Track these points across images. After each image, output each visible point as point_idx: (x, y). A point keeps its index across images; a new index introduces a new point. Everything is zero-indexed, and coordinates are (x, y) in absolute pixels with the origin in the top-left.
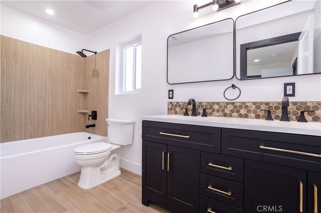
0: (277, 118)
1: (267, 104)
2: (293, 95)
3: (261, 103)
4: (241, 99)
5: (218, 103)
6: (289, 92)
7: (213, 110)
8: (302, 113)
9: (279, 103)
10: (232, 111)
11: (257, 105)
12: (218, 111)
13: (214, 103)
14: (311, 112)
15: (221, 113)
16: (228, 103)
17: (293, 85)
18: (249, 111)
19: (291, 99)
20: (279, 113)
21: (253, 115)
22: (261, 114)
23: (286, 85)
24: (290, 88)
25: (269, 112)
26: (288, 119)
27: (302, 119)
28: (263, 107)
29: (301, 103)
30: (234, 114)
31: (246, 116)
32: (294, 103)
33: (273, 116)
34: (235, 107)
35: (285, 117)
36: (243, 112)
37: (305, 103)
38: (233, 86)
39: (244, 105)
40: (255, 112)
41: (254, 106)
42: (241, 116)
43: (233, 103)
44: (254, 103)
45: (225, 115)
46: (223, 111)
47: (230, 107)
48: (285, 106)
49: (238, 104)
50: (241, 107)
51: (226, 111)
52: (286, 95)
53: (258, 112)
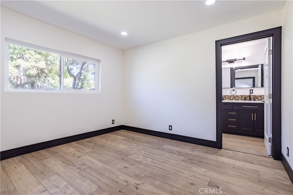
0: (248, 100)
1: (245, 96)
2: (252, 93)
3: (243, 96)
4: (236, 94)
5: (228, 96)
6: (251, 92)
7: (226, 98)
8: (255, 98)
9: (248, 96)
10: (233, 98)
11: (242, 96)
12: (228, 98)
13: (226, 96)
14: (257, 98)
15: (229, 99)
16: (231, 96)
17: (252, 90)
18: (239, 98)
19: (251, 94)
20: (248, 98)
21: (240, 99)
22: (243, 99)
23: (250, 90)
24: (251, 91)
25: (245, 98)
26: (251, 100)
27: (255, 100)
28: (244, 97)
29: (255, 95)
30: (234, 99)
31: (238, 100)
32: (253, 96)
33: (247, 100)
34: (234, 97)
35: (250, 100)
36: (237, 98)
37: (256, 96)
38: (234, 90)
39: (237, 96)
40: (241, 98)
41: (241, 97)
42: (236, 100)
43: (233, 96)
44: (241, 96)
45: (231, 100)
46: (230, 98)
47: (232, 97)
48: (250, 96)
49: (235, 96)
50: (236, 97)
51: (231, 98)
52: (250, 93)
53: (242, 98)
